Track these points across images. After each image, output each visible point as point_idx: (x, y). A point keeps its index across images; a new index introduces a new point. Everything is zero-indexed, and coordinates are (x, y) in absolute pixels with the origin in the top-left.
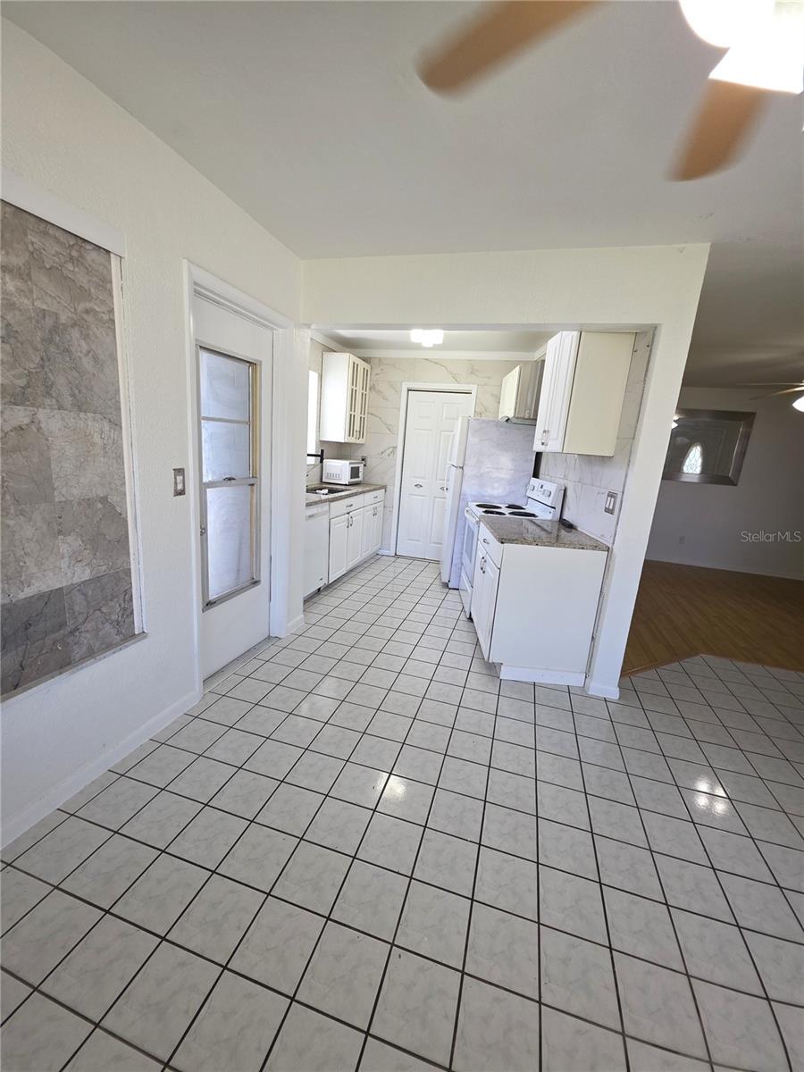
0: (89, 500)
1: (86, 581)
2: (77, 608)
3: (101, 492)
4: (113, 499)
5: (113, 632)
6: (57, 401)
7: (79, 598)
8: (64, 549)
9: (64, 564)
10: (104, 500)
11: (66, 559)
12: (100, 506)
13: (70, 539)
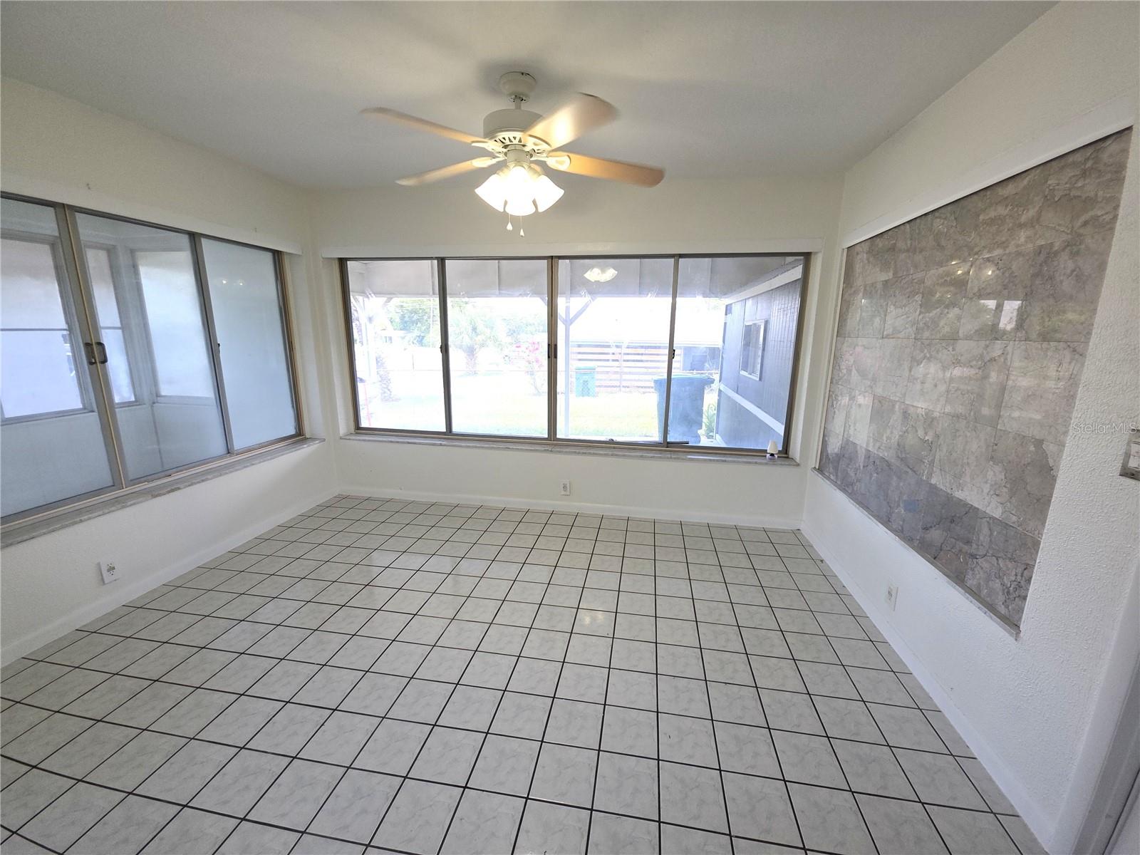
0: (1024, 437)
1: (996, 519)
2: (981, 538)
3: (1037, 433)
4: (1050, 448)
5: (1001, 598)
6: (1026, 332)
7: (985, 531)
8: (990, 474)
9: (986, 488)
10: (1039, 443)
11: (988, 485)
12: (1032, 448)
13: (998, 468)
